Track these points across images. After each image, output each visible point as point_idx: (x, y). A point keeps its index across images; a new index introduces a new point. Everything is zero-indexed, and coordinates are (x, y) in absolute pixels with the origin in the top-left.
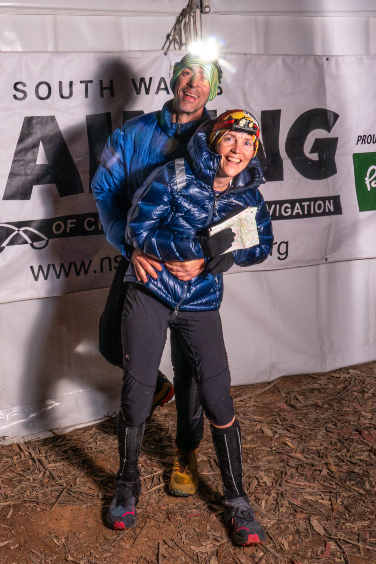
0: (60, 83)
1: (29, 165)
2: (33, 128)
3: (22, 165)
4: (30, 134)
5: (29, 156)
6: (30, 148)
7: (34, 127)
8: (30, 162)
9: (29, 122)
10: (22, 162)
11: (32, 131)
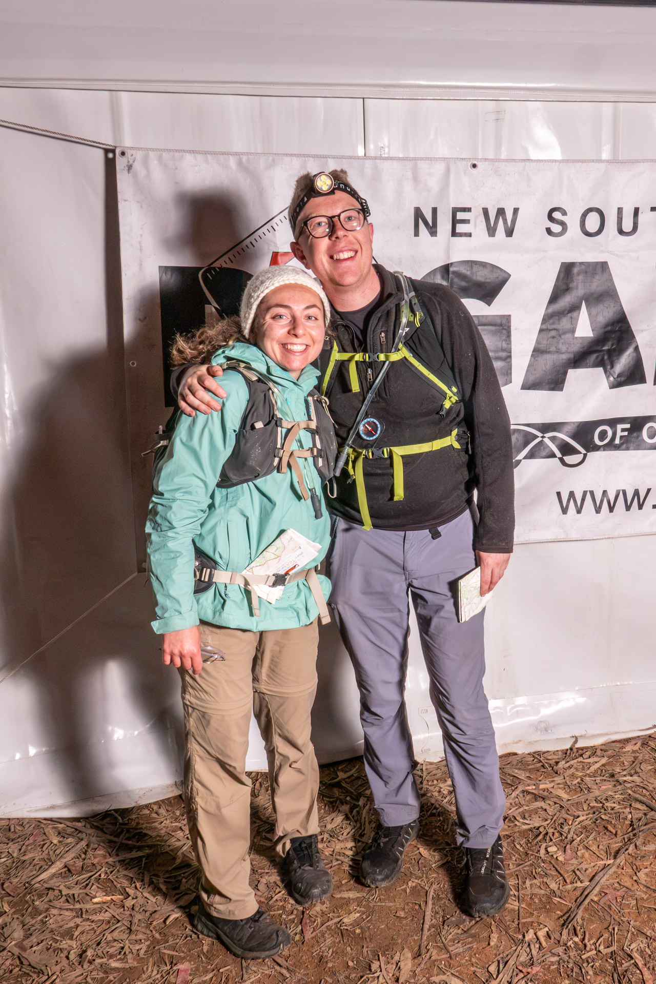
0: (620, 210)
1: (563, 337)
2: (572, 281)
3: (553, 337)
4: (567, 289)
5: (565, 323)
6: (566, 312)
7: (575, 278)
8: (565, 333)
9: (567, 270)
10: (553, 333)
11: (571, 286)
